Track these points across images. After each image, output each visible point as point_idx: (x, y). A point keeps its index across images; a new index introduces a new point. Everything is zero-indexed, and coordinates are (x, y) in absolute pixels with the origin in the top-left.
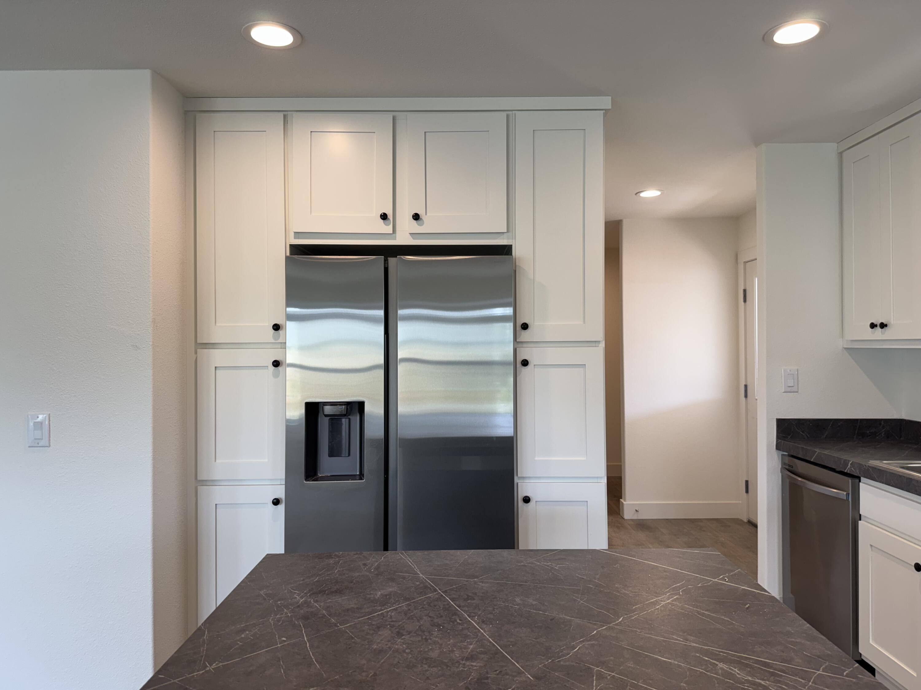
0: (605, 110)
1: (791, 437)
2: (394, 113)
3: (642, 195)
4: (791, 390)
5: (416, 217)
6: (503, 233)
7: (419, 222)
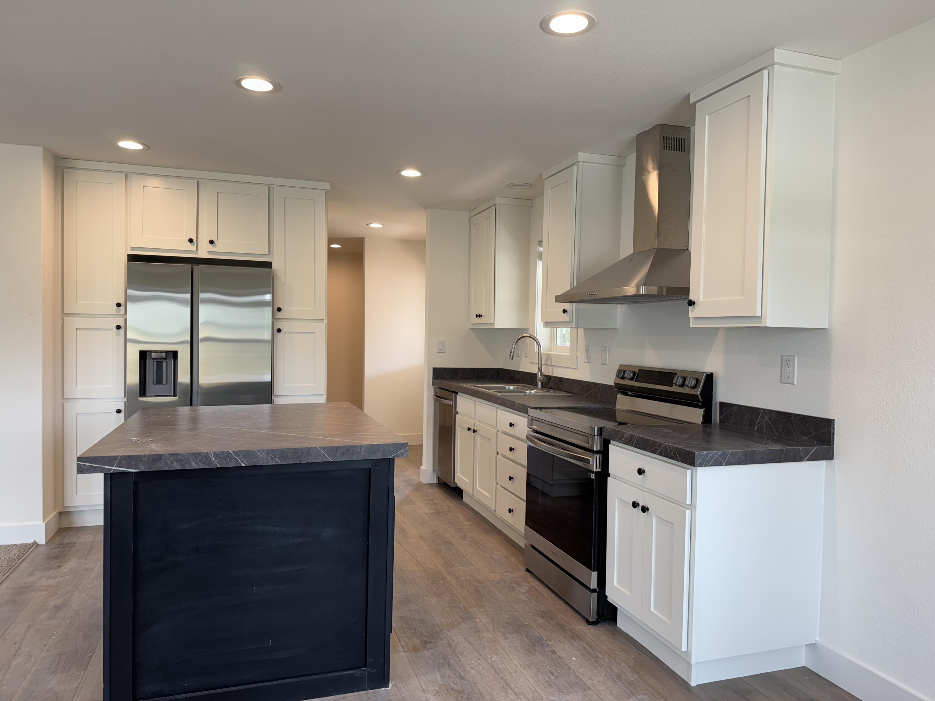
0: (327, 190)
2: (199, 180)
3: (371, 225)
4: (442, 351)
5: (212, 242)
6: (267, 255)
7: (213, 245)
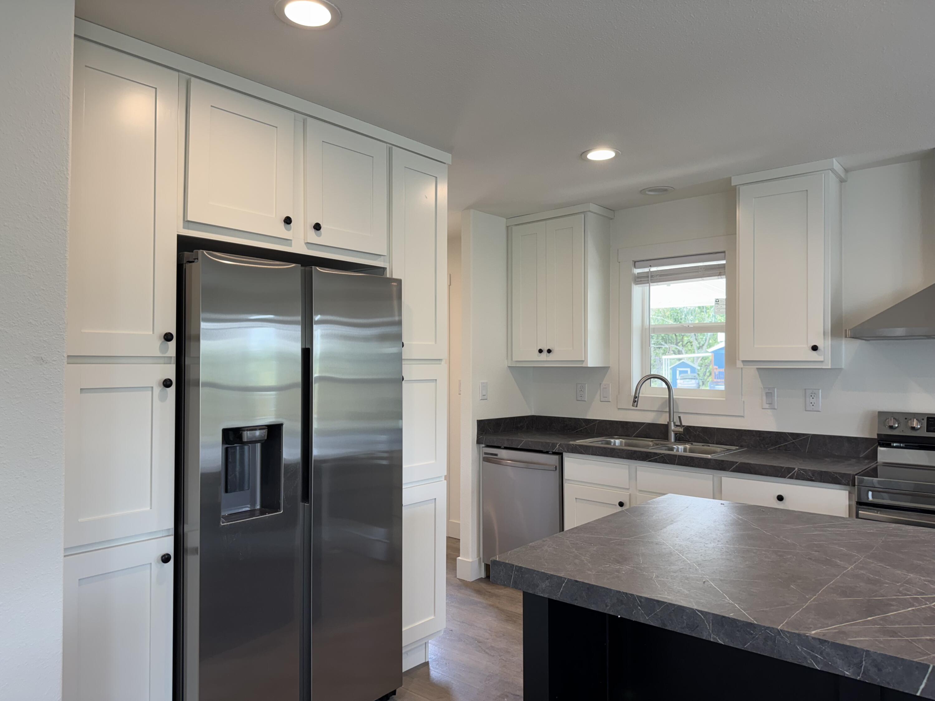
0: (448, 165)
1: (485, 434)
4: (484, 398)
5: (317, 227)
7: (318, 232)
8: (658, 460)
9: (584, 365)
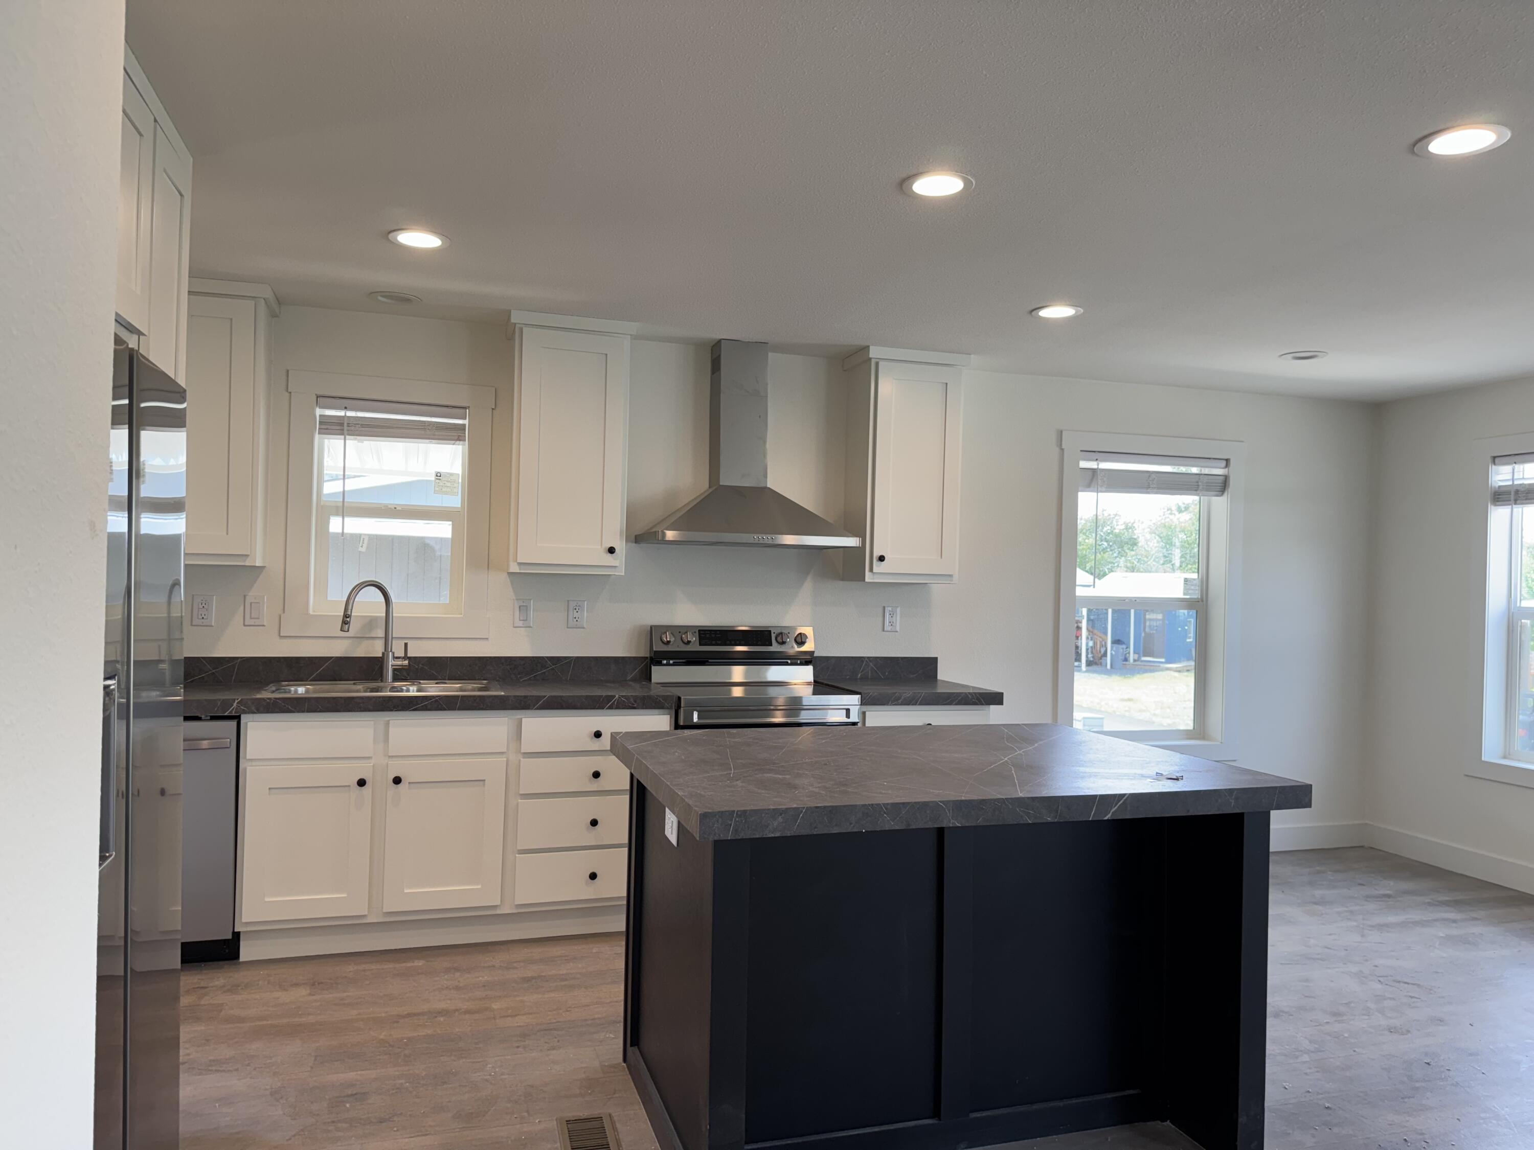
8: (429, 707)
9: (247, 563)
